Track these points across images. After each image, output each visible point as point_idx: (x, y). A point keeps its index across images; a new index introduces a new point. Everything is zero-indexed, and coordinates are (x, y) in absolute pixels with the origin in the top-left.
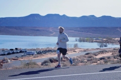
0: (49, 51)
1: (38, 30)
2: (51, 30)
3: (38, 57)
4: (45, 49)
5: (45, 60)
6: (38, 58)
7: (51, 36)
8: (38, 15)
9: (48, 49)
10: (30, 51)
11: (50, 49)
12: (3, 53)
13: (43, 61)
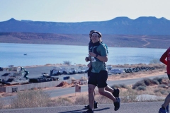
0: (142, 68)
1: (126, 39)
2: (144, 39)
3: (127, 76)
4: (136, 66)
5: (137, 81)
6: (128, 78)
7: (144, 47)
8: (126, 19)
9: (140, 66)
10: (116, 69)
11: (144, 66)
12: (79, 70)
13: (135, 83)
